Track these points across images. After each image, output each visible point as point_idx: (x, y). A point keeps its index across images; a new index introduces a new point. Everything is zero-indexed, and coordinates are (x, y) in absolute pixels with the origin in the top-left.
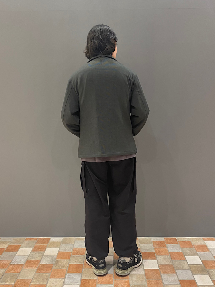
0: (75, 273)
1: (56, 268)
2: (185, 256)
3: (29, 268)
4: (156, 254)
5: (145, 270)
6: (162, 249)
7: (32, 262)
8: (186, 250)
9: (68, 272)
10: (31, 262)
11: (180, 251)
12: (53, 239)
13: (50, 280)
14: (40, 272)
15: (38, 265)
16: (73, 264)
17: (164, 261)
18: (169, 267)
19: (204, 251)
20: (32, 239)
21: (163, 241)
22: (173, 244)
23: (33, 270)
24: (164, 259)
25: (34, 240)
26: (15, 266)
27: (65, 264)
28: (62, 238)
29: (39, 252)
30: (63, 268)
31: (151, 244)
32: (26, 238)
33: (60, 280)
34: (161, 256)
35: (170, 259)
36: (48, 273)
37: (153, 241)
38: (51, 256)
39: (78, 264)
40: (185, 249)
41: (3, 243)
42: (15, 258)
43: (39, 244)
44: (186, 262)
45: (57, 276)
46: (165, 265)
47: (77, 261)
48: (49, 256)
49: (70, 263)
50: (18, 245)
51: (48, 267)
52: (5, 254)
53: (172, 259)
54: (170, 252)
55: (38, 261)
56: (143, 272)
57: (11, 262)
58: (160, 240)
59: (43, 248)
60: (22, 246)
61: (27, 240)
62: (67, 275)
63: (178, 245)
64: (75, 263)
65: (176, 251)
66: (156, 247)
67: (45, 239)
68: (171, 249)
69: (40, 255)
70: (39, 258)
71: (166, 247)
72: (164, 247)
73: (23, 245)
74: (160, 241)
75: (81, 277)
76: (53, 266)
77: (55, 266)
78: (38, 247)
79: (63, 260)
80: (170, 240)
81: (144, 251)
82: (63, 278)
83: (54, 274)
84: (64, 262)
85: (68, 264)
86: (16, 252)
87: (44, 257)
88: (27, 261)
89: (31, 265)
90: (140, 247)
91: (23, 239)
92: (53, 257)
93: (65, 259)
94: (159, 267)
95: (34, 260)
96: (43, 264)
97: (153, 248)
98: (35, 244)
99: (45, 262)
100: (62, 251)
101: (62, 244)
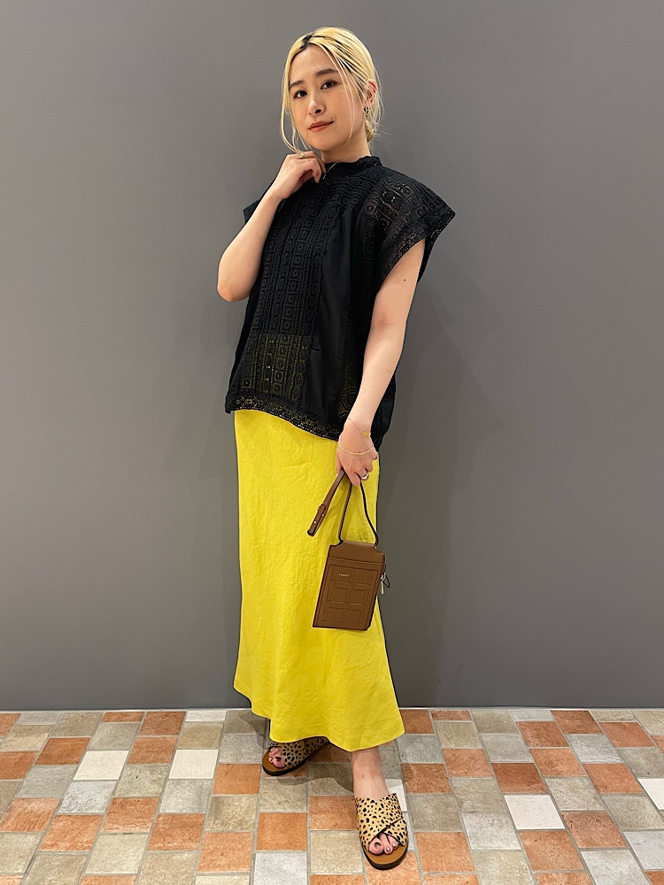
0: (283, 848)
1: (216, 829)
2: (635, 777)
3: (121, 829)
4: (541, 770)
5: (523, 835)
6: (554, 751)
7: (132, 804)
8: (635, 754)
9: (260, 847)
10: (128, 807)
11: (615, 759)
12: (194, 716)
13: (199, 879)
14: (160, 848)
15: (154, 818)
16: (272, 813)
17: (575, 798)
18: (598, 820)
20: (126, 715)
21: (552, 722)
22: (584, 733)
23: (136, 837)
24: (573, 789)
25: (131, 721)
26: (73, 823)
27: (247, 812)
28: (224, 711)
29: (153, 764)
30: (238, 830)
31: (515, 735)
32: (105, 712)
33: (236, 877)
34: (560, 781)
35: (593, 791)
36: (191, 850)
37: (520, 724)
38: (194, 781)
39: (289, 811)
40: (628, 751)
41: (30, 731)
42: (73, 787)
43: (151, 734)
44: (647, 800)
45: (223, 861)
46: (582, 812)
47: (283, 799)
48: (186, 782)
49: (261, 811)
50: (81, 740)
51: (187, 826)
52: (39, 776)
53: (598, 790)
54: (584, 765)
55: (152, 803)
56: (515, 845)
57: (60, 804)
58: (540, 720)
59: (166, 753)
60: (92, 744)
61: (108, 719)
62: (258, 856)
63: (604, 739)
64: (279, 810)
65: (605, 761)
66: (535, 745)
67: (167, 715)
68: (586, 754)
69: (155, 778)
70: (152, 790)
71: (566, 744)
72: (558, 744)
73: (95, 740)
74: (541, 723)
75: (309, 863)
76: (206, 822)
77: (212, 822)
78: (148, 747)
79: (236, 797)
80: (572, 718)
81: (499, 760)
82: (243, 870)
83: (212, 853)
84: (241, 805)
85: (255, 811)
86: (75, 766)
87: (169, 785)
88: (114, 802)
89: (128, 818)
90: (483, 745)
91: (95, 717)
92: (201, 787)
93: (242, 793)
94: (564, 822)
95: (138, 798)
96: (169, 815)
97: (526, 749)
98: (137, 733)
99: (176, 805)
100: (229, 760)
101: (226, 736)
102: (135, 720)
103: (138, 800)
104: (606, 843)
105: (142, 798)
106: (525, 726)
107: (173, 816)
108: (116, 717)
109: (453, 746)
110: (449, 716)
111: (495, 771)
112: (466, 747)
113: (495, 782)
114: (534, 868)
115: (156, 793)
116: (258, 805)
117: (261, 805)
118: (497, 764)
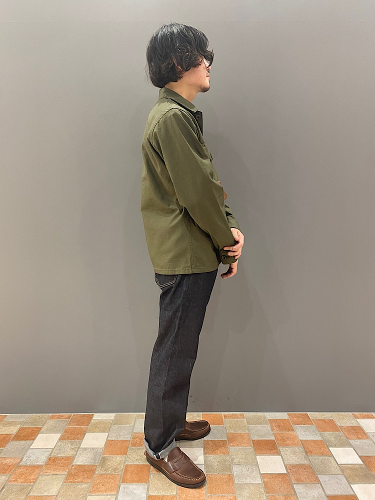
0: (135, 482)
1: (102, 472)
2: (328, 447)
3: (52, 472)
4: (278, 444)
5: (263, 476)
6: (286, 433)
7: (59, 460)
8: (330, 435)
9: (123, 482)
10: (57, 461)
11: (318, 438)
12: (98, 417)
13: (89, 497)
14: (70, 482)
15: (70, 467)
16: (131, 465)
17: (294, 458)
18: (305, 469)
20: (62, 416)
21: (288, 420)
22: (304, 425)
23: (59, 476)
24: (294, 453)
25: (64, 419)
26: (27, 469)
27: (119, 464)
28: (114, 414)
29: (73, 440)
30: (113, 473)
31: (266, 426)
32: (51, 414)
33: (109, 497)
34: (287, 449)
35: (304, 454)
36: (87, 483)
37: (270, 420)
38: (93, 449)
39: (142, 463)
40: (326, 434)
41: (11, 424)
42: (30, 451)
43: (74, 425)
44: (332, 459)
45: (103, 488)
46: (297, 465)
47: (139, 458)
49: (126, 463)
50: (37, 428)
51: (87, 471)
52: (12, 445)
53: (307, 453)
54: (301, 441)
55: (70, 459)
56: (258, 481)
57: (22, 460)
58: (281, 418)
59: (81, 435)
60: (43, 430)
61: (52, 418)
62: (122, 486)
63: (314, 428)
64: (136, 463)
65: (313, 439)
66: (276, 431)
67: (83, 416)
68: (303, 435)
69: (73, 447)
70: (73, 453)
71: (293, 430)
72: (289, 430)
73: (45, 427)
74: (281, 420)
75: (148, 490)
76: (97, 469)
77: (100, 469)
78: (71, 432)
79: (114, 456)
80: (299, 417)
81: (256, 438)
82: (113, 493)
83: (98, 484)
84: (117, 460)
85: (123, 464)
86: (32, 441)
87: (80, 451)
88: (50, 459)
89: (56, 467)
90: (249, 431)
91: (46, 417)
93: (118, 455)
94: (287, 469)
96: (78, 465)
97: (271, 433)
98: (66, 425)
99: (82, 461)
100: (114, 439)
101: (113, 426)
102: (66, 419)
103: (62, 458)
104: (307, 480)
105: (65, 457)
106: (272, 421)
107: (80, 466)
108: (56, 417)
109: (233, 432)
110: (233, 417)
111: (253, 444)
112: (239, 432)
113: (253, 449)
114: (267, 493)
116: (125, 461)
117: (127, 461)
118: (254, 440)
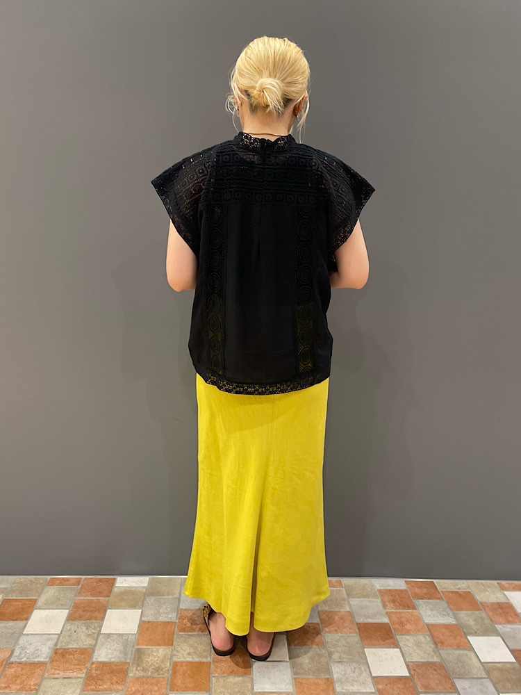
0: (191, 690)
1: (138, 674)
2: (465, 635)
3: (62, 673)
4: (394, 629)
5: (377, 680)
6: (406, 613)
7: (71, 654)
8: (467, 617)
9: (172, 689)
10: (67, 656)
11: (451, 621)
12: (123, 582)
14: (92, 690)
15: (88, 665)
16: (182, 662)
17: (418, 651)
18: (435, 670)
19: (509, 622)
20: (67, 580)
21: (406, 591)
22: (429, 599)
23: (74, 681)
24: (418, 644)
25: (71, 585)
26: (22, 669)
27: (163, 661)
28: (147, 578)
29: (88, 621)
30: (156, 675)
31: (375, 600)
32: (49, 577)
34: (408, 637)
35: (433, 646)
36: (117, 691)
37: (380, 591)
38: (121, 635)
39: (197, 659)
40: (462, 614)
42: (23, 640)
43: (87, 596)
44: (473, 654)
46: (423, 663)
47: (192, 650)
48: (115, 636)
49: (174, 660)
50: (30, 600)
51: (116, 671)
53: (435, 643)
54: (428, 625)
55: (87, 653)
56: (370, 688)
57: (12, 653)
58: (397, 588)
60: (39, 603)
61: (52, 583)
63: (444, 604)
64: (188, 659)
65: (444, 622)
66: (391, 608)
67: (100, 580)
68: (429, 616)
69: (90, 633)
70: (86, 642)
71: (414, 608)
72: (409, 608)
73: (41, 601)
74: (397, 590)
76: (130, 669)
77: (134, 669)
78: (84, 607)
79: (154, 648)
80: (421, 587)
81: (362, 620)
83: (134, 693)
84: (157, 655)
85: (169, 661)
86: (25, 622)
87: (101, 639)
88: (56, 652)
89: (67, 665)
90: (351, 607)
91: (41, 581)
92: (127, 640)
93: (160, 645)
94: (410, 673)
95: (76, 649)
96: (101, 663)
97: (384, 611)
98: (76, 596)
99: (107, 655)
100: (150, 619)
101: (147, 599)
102: (74, 585)
103: (75, 651)
104: (440, 687)
105: (79, 649)
106: (383, 593)
107: (104, 664)
108: (58, 582)
109: (327, 608)
111: (359, 629)
112: (337, 609)
113: (358, 638)
115: (90, 645)
116: (172, 655)
117: (175, 655)
118: (360, 623)
